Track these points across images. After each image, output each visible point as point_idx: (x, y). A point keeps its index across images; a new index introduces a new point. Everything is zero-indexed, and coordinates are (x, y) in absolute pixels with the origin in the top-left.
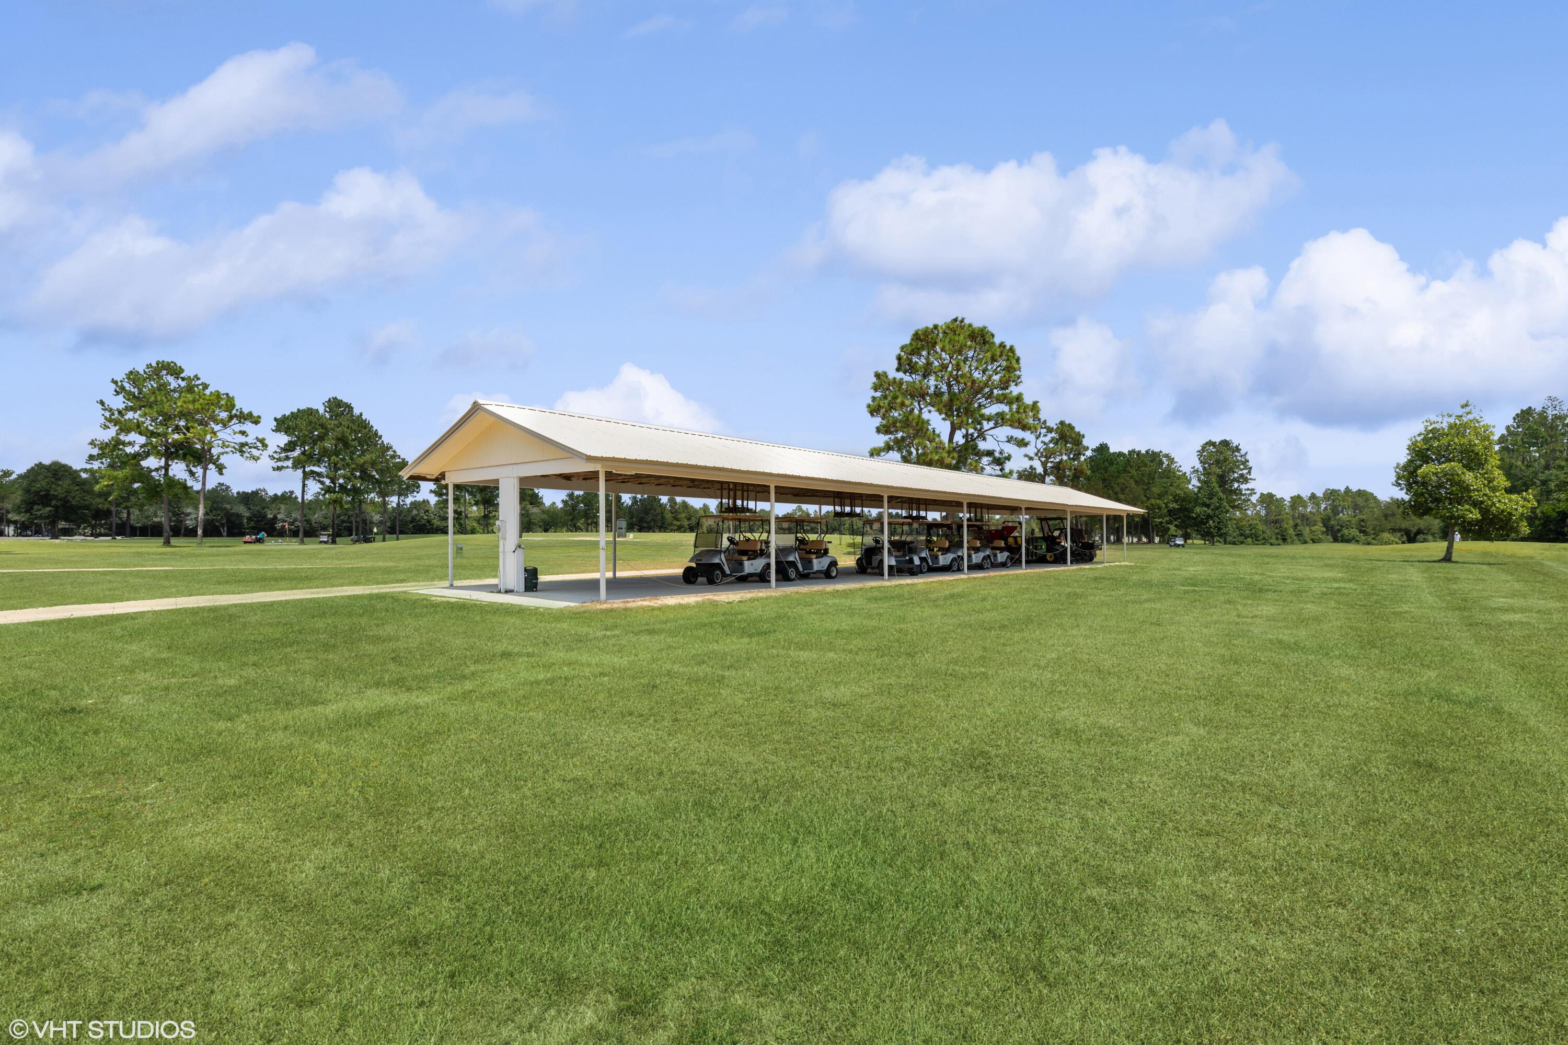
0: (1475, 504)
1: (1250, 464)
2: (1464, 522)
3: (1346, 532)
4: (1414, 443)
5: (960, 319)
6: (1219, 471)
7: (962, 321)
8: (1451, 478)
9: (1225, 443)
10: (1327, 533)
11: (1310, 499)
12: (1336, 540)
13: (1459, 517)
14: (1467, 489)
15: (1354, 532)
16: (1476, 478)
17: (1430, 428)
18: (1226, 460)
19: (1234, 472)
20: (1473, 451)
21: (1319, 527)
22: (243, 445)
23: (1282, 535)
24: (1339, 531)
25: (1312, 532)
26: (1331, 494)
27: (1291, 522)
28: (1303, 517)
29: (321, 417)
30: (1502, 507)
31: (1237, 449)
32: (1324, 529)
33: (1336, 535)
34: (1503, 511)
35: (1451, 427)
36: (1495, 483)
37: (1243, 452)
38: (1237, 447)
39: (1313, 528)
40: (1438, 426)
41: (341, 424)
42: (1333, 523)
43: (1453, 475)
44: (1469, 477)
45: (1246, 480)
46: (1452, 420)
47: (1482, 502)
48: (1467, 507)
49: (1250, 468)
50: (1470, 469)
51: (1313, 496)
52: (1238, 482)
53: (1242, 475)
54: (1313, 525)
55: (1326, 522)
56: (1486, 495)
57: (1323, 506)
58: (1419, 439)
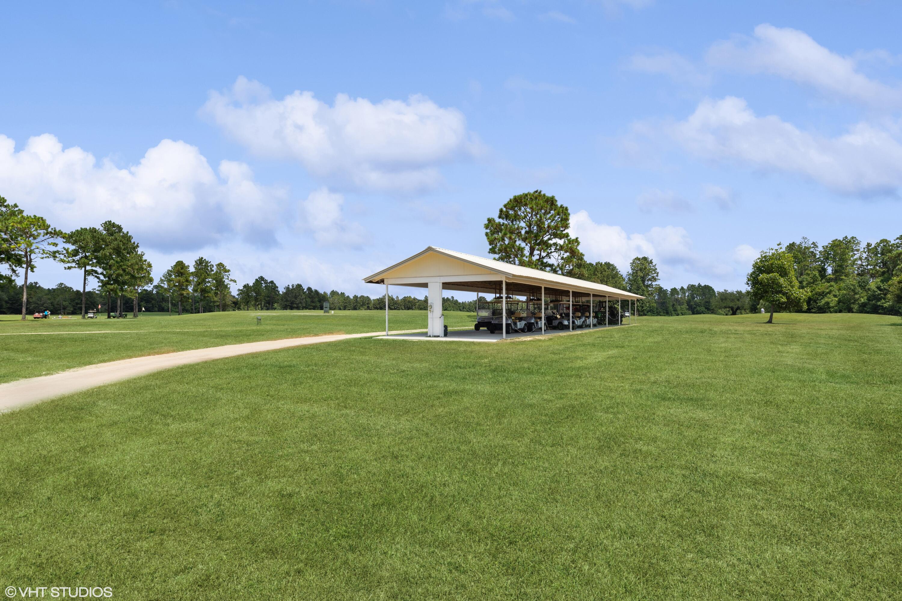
0: (784, 294)
1: (658, 271)
2: (779, 303)
3: (698, 308)
4: (756, 263)
5: (539, 191)
6: (642, 275)
7: (540, 192)
8: (774, 280)
9: (645, 259)
10: (688, 309)
11: (680, 290)
12: (693, 313)
13: (777, 301)
14: (781, 286)
15: (703, 309)
16: (785, 281)
17: (763, 255)
18: (645, 268)
19: (649, 275)
20: (783, 268)
21: (685, 306)
22: (55, 252)
23: (667, 311)
24: (695, 308)
25: (681, 308)
26: (692, 288)
27: (671, 304)
28: (677, 300)
29: (101, 234)
30: (796, 295)
31: (651, 262)
32: (688, 307)
33: (694, 310)
34: (796, 298)
35: (773, 255)
36: (793, 284)
37: (654, 264)
38: (651, 261)
39: (682, 307)
40: (768, 254)
41: (116, 239)
42: (691, 303)
43: (774, 279)
44: (782, 280)
45: (655, 280)
46: (773, 251)
47: (787, 293)
48: (781, 295)
49: (658, 273)
50: (782, 277)
51: (682, 288)
52: (651, 280)
53: (653, 277)
54: (683, 305)
55: (688, 303)
56: (789, 289)
57: (687, 294)
58: (758, 261)
